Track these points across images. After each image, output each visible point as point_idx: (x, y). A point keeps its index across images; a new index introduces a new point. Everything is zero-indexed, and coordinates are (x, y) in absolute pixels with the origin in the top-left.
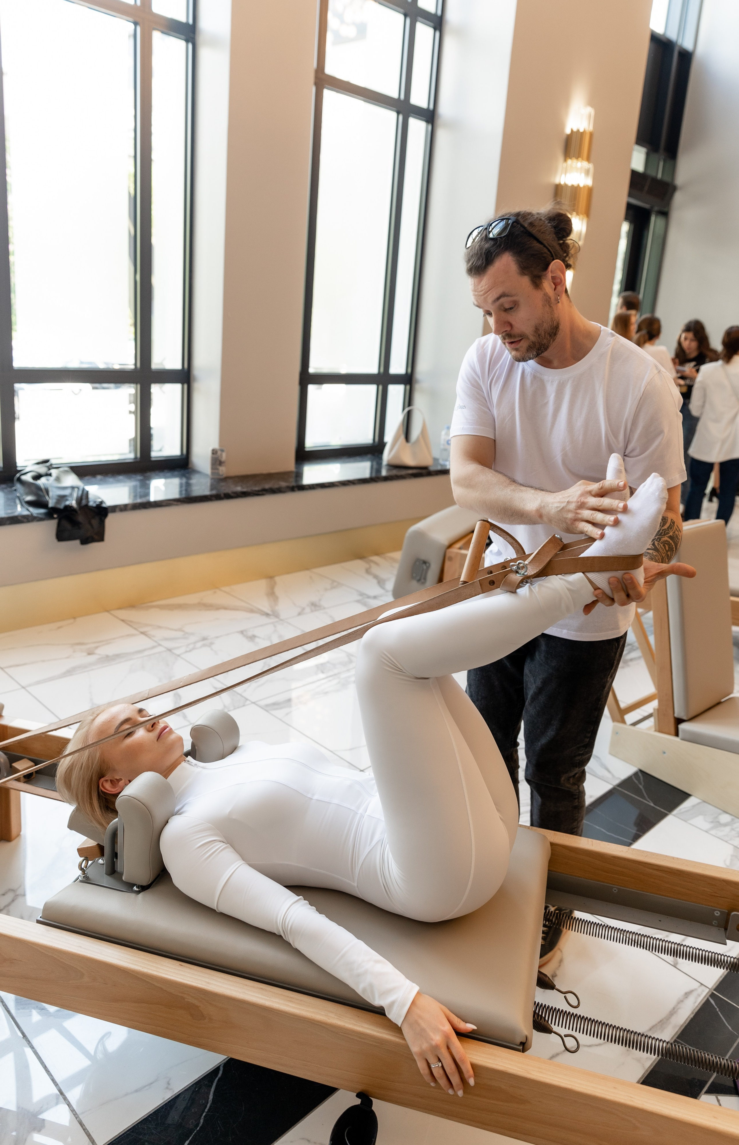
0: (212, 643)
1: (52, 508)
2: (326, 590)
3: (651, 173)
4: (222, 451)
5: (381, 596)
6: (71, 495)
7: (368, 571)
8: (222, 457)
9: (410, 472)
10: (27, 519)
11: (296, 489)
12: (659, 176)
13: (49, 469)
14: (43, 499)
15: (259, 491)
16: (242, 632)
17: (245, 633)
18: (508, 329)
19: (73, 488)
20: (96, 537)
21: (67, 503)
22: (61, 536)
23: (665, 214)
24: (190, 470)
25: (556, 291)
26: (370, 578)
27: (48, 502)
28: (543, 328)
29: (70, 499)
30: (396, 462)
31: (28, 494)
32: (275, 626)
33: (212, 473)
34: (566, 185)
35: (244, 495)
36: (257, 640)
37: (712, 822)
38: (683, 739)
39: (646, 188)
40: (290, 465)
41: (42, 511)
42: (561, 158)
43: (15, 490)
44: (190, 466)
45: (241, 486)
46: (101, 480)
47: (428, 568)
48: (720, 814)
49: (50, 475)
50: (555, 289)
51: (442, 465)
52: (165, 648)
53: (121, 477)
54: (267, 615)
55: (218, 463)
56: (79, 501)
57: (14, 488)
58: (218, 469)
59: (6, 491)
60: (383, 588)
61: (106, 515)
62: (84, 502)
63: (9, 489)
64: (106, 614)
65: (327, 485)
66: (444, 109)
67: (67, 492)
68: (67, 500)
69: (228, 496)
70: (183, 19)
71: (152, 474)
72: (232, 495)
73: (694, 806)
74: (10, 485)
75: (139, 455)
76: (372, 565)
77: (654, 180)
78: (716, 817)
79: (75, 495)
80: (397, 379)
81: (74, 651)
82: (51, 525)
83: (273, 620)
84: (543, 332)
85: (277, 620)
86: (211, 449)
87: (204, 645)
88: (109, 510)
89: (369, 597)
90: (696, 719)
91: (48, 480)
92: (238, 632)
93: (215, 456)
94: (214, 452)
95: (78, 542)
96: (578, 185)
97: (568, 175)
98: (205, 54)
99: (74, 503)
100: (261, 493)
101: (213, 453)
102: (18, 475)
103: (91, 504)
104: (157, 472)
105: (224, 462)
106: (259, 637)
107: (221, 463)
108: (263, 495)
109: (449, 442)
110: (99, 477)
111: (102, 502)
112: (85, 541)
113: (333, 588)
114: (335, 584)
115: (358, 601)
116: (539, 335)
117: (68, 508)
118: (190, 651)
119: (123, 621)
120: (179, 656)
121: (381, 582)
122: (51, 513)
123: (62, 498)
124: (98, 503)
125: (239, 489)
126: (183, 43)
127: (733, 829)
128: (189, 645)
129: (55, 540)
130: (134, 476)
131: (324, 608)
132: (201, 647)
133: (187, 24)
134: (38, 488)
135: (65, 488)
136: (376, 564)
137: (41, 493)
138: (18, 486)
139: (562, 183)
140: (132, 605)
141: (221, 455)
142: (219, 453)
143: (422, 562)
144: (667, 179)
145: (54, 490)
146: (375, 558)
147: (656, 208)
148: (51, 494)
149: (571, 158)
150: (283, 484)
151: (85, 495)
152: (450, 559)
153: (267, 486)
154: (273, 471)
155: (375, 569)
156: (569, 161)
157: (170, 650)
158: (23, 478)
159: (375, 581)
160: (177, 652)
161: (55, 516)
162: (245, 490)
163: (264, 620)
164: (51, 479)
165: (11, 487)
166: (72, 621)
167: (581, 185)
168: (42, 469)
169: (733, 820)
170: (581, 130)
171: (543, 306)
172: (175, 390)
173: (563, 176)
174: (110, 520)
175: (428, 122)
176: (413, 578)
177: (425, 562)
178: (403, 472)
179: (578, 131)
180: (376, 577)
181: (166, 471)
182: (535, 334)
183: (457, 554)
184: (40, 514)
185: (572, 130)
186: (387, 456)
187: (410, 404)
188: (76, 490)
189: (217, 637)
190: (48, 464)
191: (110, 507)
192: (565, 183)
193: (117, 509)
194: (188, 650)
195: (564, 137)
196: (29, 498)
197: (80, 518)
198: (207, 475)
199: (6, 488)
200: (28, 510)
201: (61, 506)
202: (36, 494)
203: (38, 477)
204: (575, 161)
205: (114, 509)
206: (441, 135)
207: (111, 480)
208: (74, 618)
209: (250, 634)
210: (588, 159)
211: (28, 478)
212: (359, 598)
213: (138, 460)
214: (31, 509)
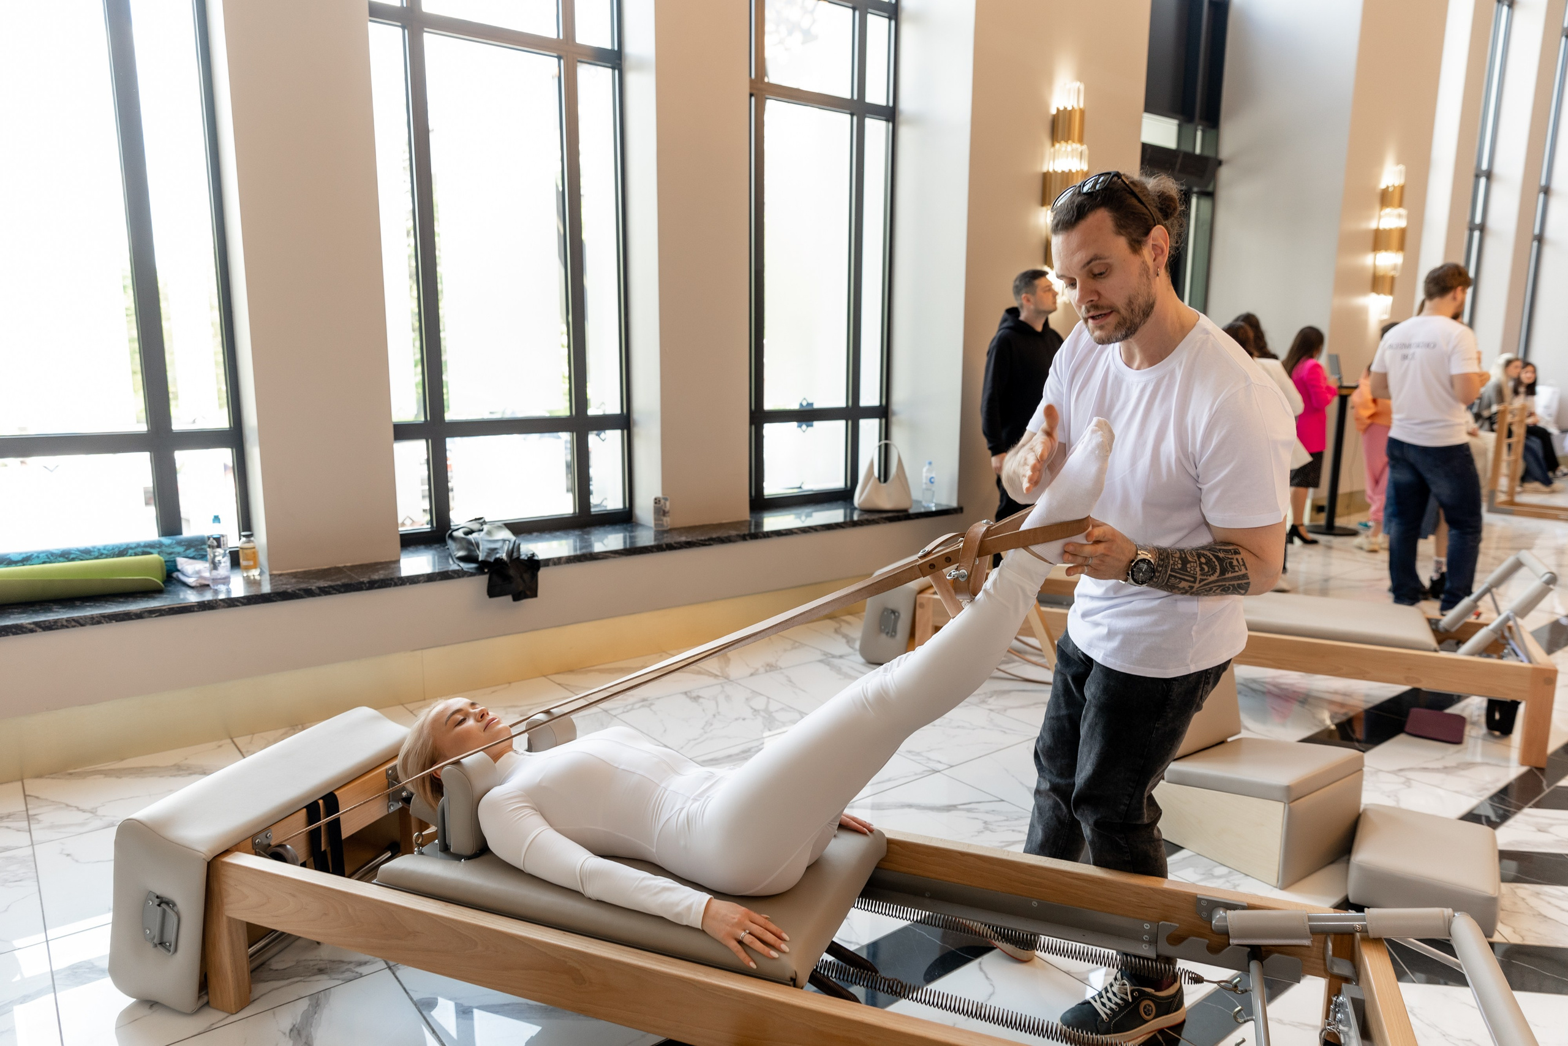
0: (652, 704)
1: (482, 561)
2: (785, 650)
3: (1187, 148)
4: (666, 499)
5: (849, 655)
6: (502, 547)
7: (836, 631)
8: (665, 507)
9: (885, 515)
10: (458, 574)
11: (748, 538)
12: (1198, 151)
13: (482, 525)
14: (474, 554)
15: (705, 540)
16: (686, 693)
17: (689, 694)
18: (1095, 298)
19: (504, 541)
20: (528, 593)
21: (498, 556)
22: (493, 591)
23: (1209, 195)
24: (634, 524)
25: (1156, 262)
26: (839, 638)
27: (478, 556)
28: (1138, 302)
29: (500, 552)
30: (869, 506)
31: (459, 550)
32: (723, 687)
33: (656, 525)
34: (1055, 172)
35: (689, 545)
36: (701, 700)
37: (1203, 874)
38: (1168, 782)
39: (1178, 166)
40: (744, 513)
41: (473, 565)
42: (1047, 142)
43: (448, 549)
44: (634, 520)
45: (686, 537)
46: (537, 536)
47: (897, 618)
48: (1215, 867)
49: (482, 530)
50: (1154, 260)
51: (924, 507)
52: (601, 709)
53: (558, 533)
54: (716, 676)
55: (662, 513)
56: (510, 554)
57: (447, 547)
58: (662, 520)
59: (439, 550)
60: (852, 648)
61: (538, 569)
62: (515, 555)
63: (442, 548)
64: (543, 678)
65: (784, 532)
66: (907, 104)
67: (497, 545)
68: (497, 553)
69: (670, 547)
70: (608, 45)
71: (593, 529)
72: (675, 545)
73: (1184, 859)
74: (443, 544)
75: (577, 511)
76: (843, 624)
77: (1190, 156)
78: (1210, 870)
79: (506, 548)
80: (870, 413)
81: (507, 713)
82: (482, 581)
83: (722, 680)
84: (1137, 307)
85: (726, 681)
86: (653, 498)
87: (643, 706)
88: (542, 563)
89: (834, 656)
90: (1186, 758)
91: (479, 535)
92: (681, 693)
93: (657, 505)
94: (657, 501)
95: (509, 598)
96: (1070, 170)
97: (1056, 161)
98: (633, 80)
99: (504, 556)
100: (707, 543)
101: (656, 503)
102: (450, 532)
103: (523, 557)
104: (597, 528)
105: (668, 512)
106: (704, 698)
107: (665, 513)
108: (710, 545)
109: (932, 480)
110: (535, 534)
111: (533, 555)
112: (517, 598)
113: (794, 648)
114: (797, 644)
115: (821, 661)
116: (1132, 310)
117: (499, 561)
118: (627, 712)
119: (559, 684)
120: (615, 716)
121: (849, 641)
122: (483, 567)
123: (493, 550)
124: (529, 556)
125: (683, 539)
126: (610, 71)
127: (1228, 881)
128: (627, 706)
129: (487, 597)
130: (572, 532)
131: (781, 668)
132: (640, 708)
133: (612, 51)
134: (470, 542)
135: (497, 541)
136: (848, 623)
137: (472, 548)
138: (450, 542)
139: (1051, 170)
140: (571, 671)
141: (665, 504)
142: (662, 501)
143: (890, 611)
144: (1209, 153)
145: (485, 543)
146: (848, 618)
147: (1195, 189)
148: (481, 547)
149: (1059, 142)
150: (733, 533)
151: (516, 548)
152: (922, 606)
153: (714, 536)
154: (724, 521)
155: (845, 629)
156: (1057, 145)
157: (606, 711)
158: (455, 534)
159: (844, 641)
160: (613, 713)
161: (486, 570)
162: (689, 540)
163: (712, 680)
164: (482, 533)
165: (444, 547)
166: (507, 685)
167: (1074, 171)
168: (475, 526)
169: (1230, 872)
170: (1069, 108)
171: (1140, 275)
172: (614, 437)
173: (1051, 162)
174: (543, 574)
175: (887, 120)
176: (881, 631)
177: (893, 612)
178: (875, 516)
179: (1065, 109)
180: (845, 636)
181: (607, 526)
182: (1128, 308)
183: (929, 598)
184: (471, 568)
185: (1058, 109)
186: (858, 499)
187: (887, 438)
188: (507, 542)
189: (658, 698)
190: (481, 521)
191: (542, 560)
192: (1054, 170)
193: (551, 563)
194: (625, 710)
195: (1050, 118)
196: (461, 553)
197: (512, 572)
198: (651, 528)
199: (439, 548)
200: (459, 565)
201: (492, 559)
202: (468, 549)
203: (471, 532)
204: (1063, 144)
205: (547, 562)
206: (904, 132)
207: (547, 536)
208: (510, 683)
209: (694, 694)
210: (1081, 141)
211: (459, 534)
212: (823, 657)
213: (577, 515)
214: (462, 564)
